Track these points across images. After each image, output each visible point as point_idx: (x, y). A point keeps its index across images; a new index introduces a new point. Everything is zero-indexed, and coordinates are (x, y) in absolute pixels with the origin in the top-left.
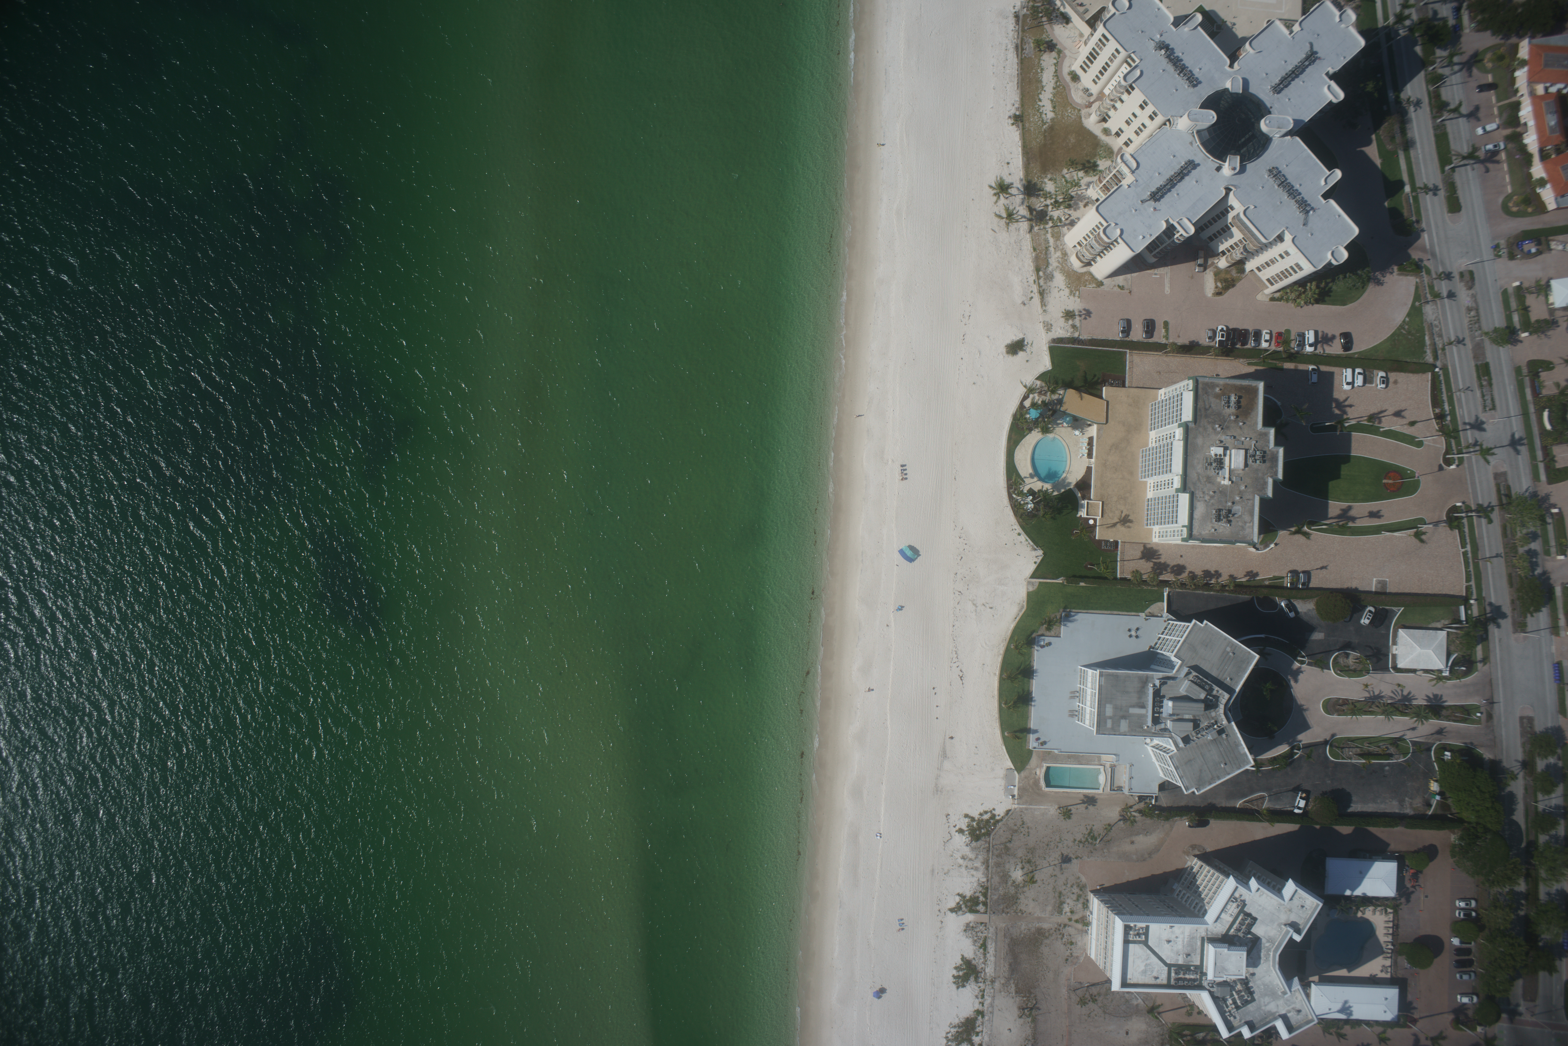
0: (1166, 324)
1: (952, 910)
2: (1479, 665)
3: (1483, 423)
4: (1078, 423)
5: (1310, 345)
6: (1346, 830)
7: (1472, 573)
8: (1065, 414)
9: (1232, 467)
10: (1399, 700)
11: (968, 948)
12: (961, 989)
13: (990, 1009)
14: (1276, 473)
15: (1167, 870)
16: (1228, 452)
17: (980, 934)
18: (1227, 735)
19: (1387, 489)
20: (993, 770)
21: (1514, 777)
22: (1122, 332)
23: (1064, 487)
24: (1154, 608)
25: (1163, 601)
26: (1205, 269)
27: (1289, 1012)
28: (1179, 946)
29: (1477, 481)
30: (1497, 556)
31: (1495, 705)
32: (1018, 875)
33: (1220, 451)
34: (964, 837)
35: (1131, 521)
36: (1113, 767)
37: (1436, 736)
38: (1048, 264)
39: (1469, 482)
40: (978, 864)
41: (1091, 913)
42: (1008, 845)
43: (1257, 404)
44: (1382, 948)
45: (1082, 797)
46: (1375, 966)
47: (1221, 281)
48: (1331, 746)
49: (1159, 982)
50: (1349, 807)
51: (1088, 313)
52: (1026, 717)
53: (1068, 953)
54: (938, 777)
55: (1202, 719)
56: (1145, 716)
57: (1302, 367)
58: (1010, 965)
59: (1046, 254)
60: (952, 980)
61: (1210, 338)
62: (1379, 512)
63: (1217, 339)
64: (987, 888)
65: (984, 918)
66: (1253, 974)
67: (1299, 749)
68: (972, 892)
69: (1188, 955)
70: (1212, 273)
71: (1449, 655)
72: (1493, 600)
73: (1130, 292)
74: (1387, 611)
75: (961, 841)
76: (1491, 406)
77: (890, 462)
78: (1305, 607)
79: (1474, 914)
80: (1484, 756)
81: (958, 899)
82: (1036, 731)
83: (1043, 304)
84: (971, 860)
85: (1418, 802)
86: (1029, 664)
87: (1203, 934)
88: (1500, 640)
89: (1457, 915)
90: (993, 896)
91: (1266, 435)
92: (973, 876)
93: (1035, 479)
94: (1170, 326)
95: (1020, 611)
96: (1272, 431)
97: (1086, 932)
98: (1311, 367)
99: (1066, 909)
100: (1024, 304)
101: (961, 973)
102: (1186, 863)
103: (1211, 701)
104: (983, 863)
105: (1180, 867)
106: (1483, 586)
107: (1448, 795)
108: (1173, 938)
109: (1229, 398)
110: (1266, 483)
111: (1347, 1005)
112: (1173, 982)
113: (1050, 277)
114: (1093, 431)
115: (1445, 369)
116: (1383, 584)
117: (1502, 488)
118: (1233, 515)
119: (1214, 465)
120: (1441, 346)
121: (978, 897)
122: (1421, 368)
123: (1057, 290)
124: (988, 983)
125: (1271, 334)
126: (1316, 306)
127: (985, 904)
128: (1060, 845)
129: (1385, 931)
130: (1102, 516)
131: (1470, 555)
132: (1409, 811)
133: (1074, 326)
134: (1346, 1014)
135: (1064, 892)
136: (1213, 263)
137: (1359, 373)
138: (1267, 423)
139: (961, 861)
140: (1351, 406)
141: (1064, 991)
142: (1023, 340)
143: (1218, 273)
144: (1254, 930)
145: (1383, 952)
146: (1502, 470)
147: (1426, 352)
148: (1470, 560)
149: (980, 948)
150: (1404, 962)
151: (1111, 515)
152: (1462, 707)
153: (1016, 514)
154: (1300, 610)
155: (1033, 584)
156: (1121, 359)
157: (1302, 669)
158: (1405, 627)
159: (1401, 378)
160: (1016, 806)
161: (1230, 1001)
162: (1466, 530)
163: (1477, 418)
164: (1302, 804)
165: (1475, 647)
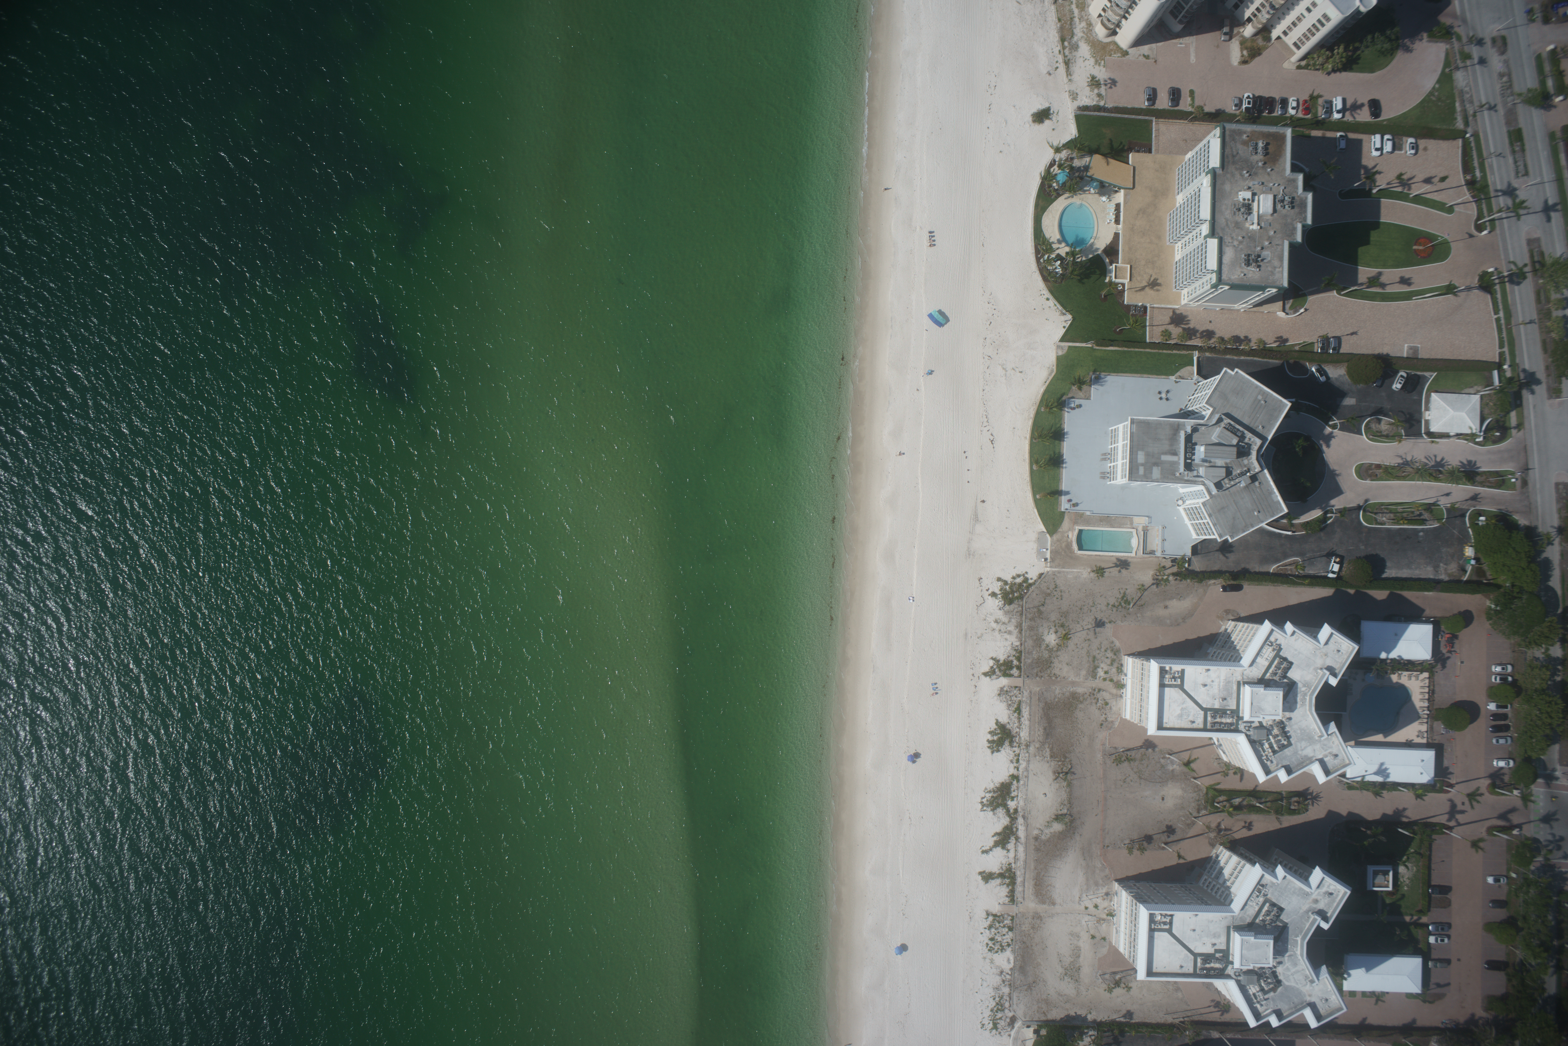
0: (1192, 93)
1: (986, 674)
2: (1514, 432)
3: (1515, 189)
4: (1105, 189)
5: (1338, 112)
6: (1380, 595)
7: (1505, 339)
8: (1092, 179)
9: (1261, 212)
10: (1433, 466)
11: (1003, 714)
12: (995, 754)
13: (1025, 774)
14: (1305, 219)
15: (1202, 635)
16: (1256, 197)
17: (1014, 698)
18: (1260, 483)
19: (1418, 255)
20: (1025, 533)
21: (1550, 543)
22: (1148, 100)
23: (1092, 252)
24: (1184, 371)
25: (1193, 365)
26: (1231, 39)
27: (1326, 756)
28: (1215, 690)
29: (1509, 247)
30: (1531, 322)
31: (1530, 472)
32: (1051, 639)
33: (1248, 195)
34: (997, 601)
35: (1159, 285)
36: (1146, 531)
37: (1470, 502)
38: (1073, 35)
39: (1501, 249)
40: (1011, 628)
41: (1126, 675)
42: (1041, 608)
43: (1284, 150)
44: (1418, 713)
45: (1115, 561)
46: (1412, 731)
47: (1246, 48)
48: (1364, 511)
49: (1195, 726)
50: (1383, 572)
51: (1114, 82)
52: (1057, 479)
53: (1103, 718)
54: (970, 541)
55: (1234, 467)
56: (1177, 463)
57: (1329, 134)
58: (1045, 729)
59: (1071, 24)
60: (987, 744)
61: (1236, 105)
62: (1409, 279)
63: (1244, 107)
64: (1021, 652)
65: (1018, 682)
66: (1290, 719)
67: (1333, 513)
68: (1005, 656)
69: (1224, 699)
70: (1238, 43)
71: (1482, 420)
72: (1527, 367)
73: (1156, 61)
74: (1419, 377)
75: (994, 605)
76: (1523, 172)
77: (918, 229)
78: (1336, 373)
79: (1510, 679)
80: (1520, 522)
81: (991, 663)
82: (1067, 493)
83: (1069, 73)
84: (1004, 623)
85: (1453, 568)
86: (1060, 427)
87: (1239, 678)
88: (1534, 406)
89: (1493, 680)
90: (1027, 660)
91: (1294, 181)
92: (1006, 639)
93: (1063, 244)
94: (1196, 95)
95: (1050, 374)
96: (1301, 177)
97: (1121, 696)
98: (1339, 134)
99: (1101, 673)
100: (1050, 74)
101: (995, 738)
102: (1220, 628)
103: (1243, 447)
104: (1017, 627)
105: (1214, 632)
106: (1517, 353)
107: (1483, 560)
108: (1208, 682)
109: (1257, 144)
110: (1295, 229)
111: (1384, 767)
112: (1209, 726)
113: (1075, 47)
114: (1120, 197)
115: (1476, 135)
116: (1415, 350)
117: (1535, 254)
118: (1262, 260)
119: (1242, 210)
120: (1471, 112)
121: (1012, 661)
122: (1451, 135)
123: (1082, 59)
124: (1023, 747)
125: (1298, 101)
126: (1344, 74)
127: (1019, 668)
128: (1093, 609)
129: (1421, 697)
130: (1130, 280)
131: (1503, 321)
132: (1443, 577)
133: (1099, 95)
134: (1383, 776)
135: (1098, 657)
136: (1239, 33)
137: (1388, 140)
138: (1295, 169)
139: (994, 625)
140: (1380, 173)
141: (1099, 756)
142: (1048, 109)
143: (1243, 42)
144: (1290, 674)
145: (1419, 717)
146: (1535, 236)
147: (1456, 119)
148: (1503, 327)
149: (1015, 712)
150: (1440, 727)
151: (1139, 278)
152: (1497, 472)
153: (1045, 279)
154: (1331, 375)
155: (1062, 348)
156: (1146, 128)
157: (1334, 434)
158: (1436, 392)
159: (1432, 145)
160: (1048, 569)
161: (1266, 746)
162: (1499, 296)
163: (1509, 185)
164: (1336, 568)
165: (1508, 413)
